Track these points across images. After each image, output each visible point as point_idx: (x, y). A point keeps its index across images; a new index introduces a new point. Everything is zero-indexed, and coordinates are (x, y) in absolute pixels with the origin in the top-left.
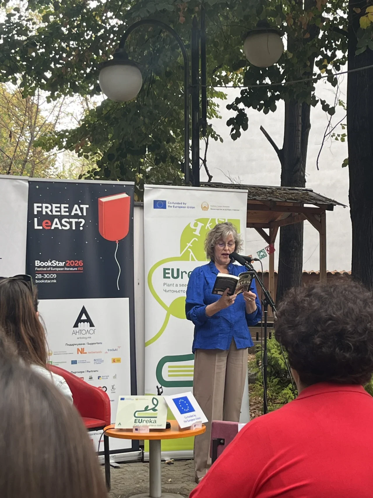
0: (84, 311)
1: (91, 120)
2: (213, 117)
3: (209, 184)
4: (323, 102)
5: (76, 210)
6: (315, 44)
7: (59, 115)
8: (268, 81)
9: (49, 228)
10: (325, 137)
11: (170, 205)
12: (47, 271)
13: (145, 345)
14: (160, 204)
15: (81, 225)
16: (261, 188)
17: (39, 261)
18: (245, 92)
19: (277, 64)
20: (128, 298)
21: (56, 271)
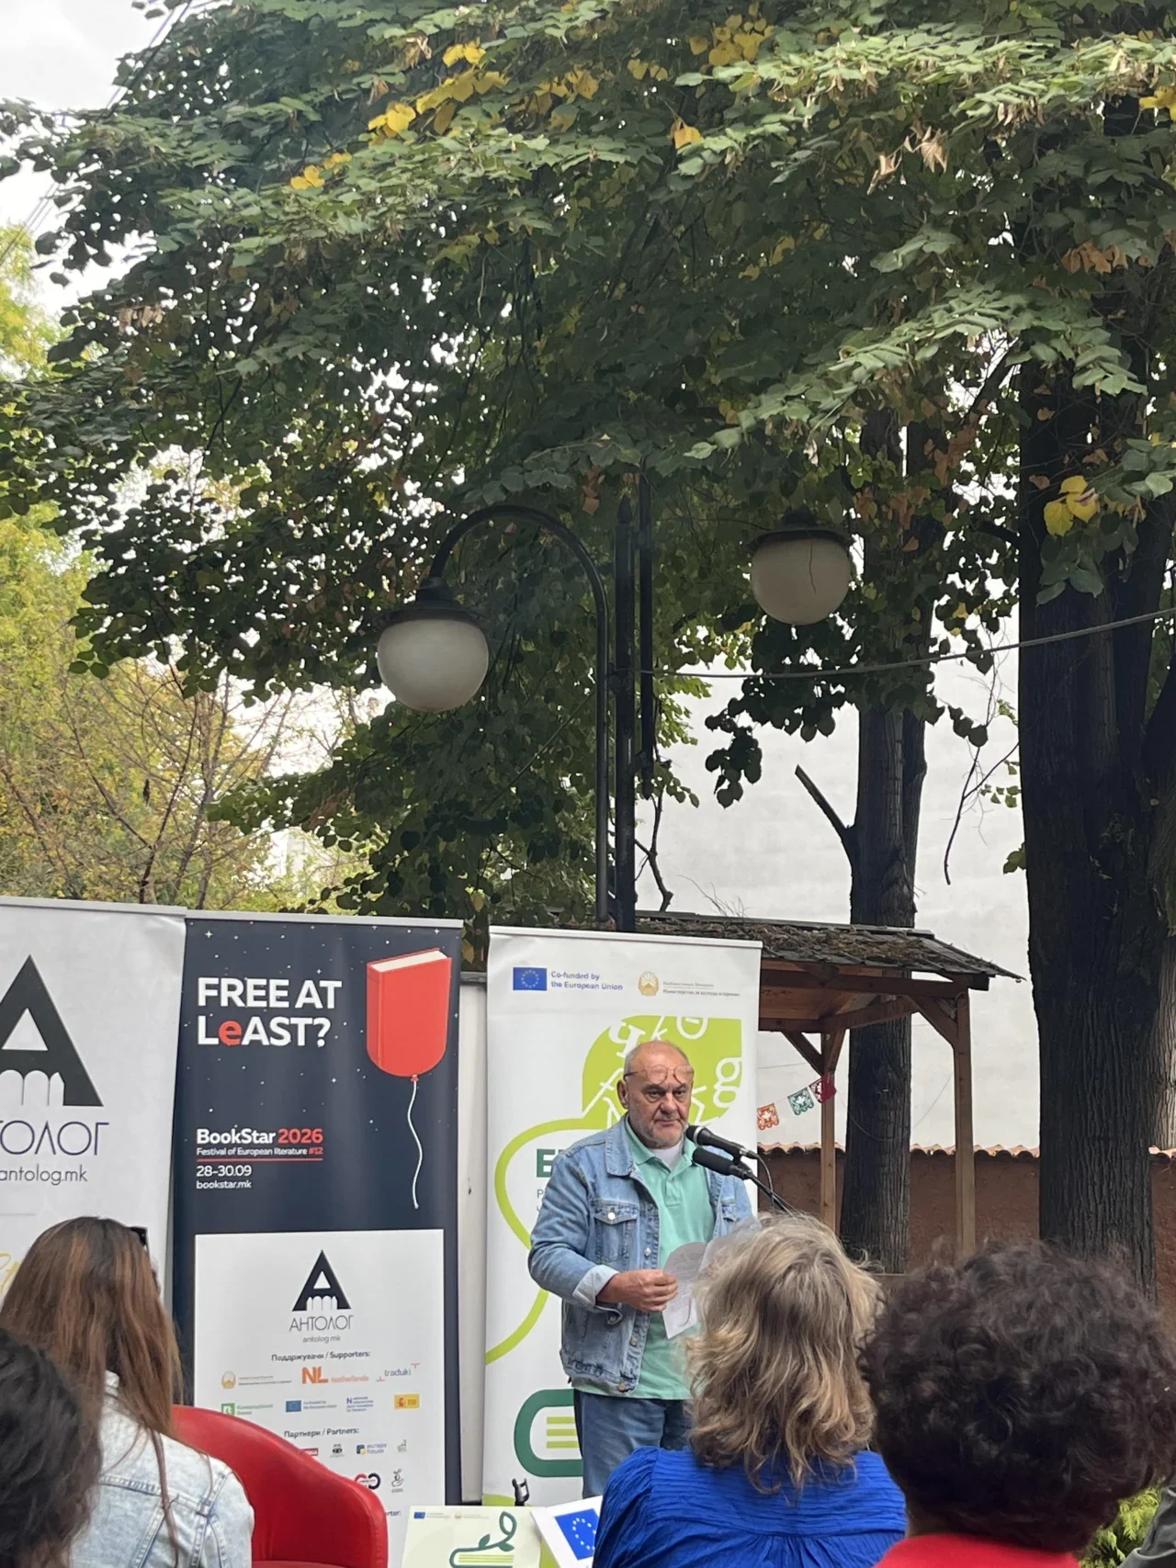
0: (322, 1265)
1: (358, 752)
2: (675, 741)
3: (662, 916)
4: (955, 714)
5: (309, 995)
6: (934, 565)
7: (278, 735)
8: (811, 657)
9: (236, 1042)
10: (963, 798)
11: (558, 980)
12: (226, 1156)
13: (485, 1358)
14: (530, 979)
15: (322, 1034)
16: (798, 928)
17: (207, 1131)
18: (754, 687)
19: (837, 615)
20: (441, 1231)
21: (251, 1157)
